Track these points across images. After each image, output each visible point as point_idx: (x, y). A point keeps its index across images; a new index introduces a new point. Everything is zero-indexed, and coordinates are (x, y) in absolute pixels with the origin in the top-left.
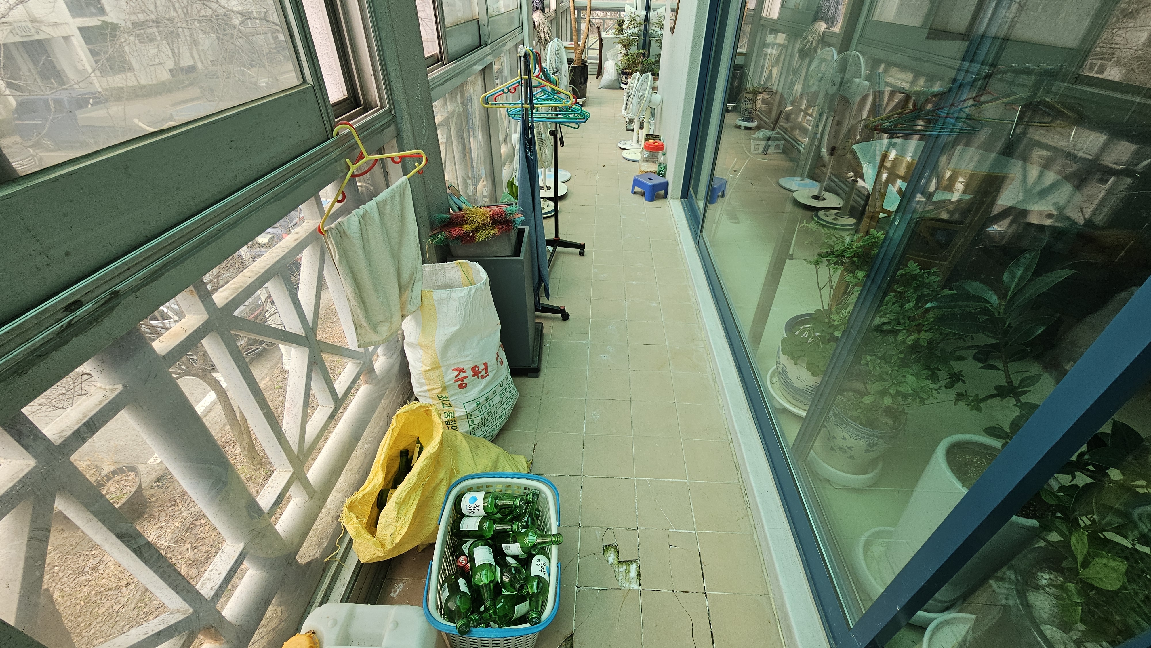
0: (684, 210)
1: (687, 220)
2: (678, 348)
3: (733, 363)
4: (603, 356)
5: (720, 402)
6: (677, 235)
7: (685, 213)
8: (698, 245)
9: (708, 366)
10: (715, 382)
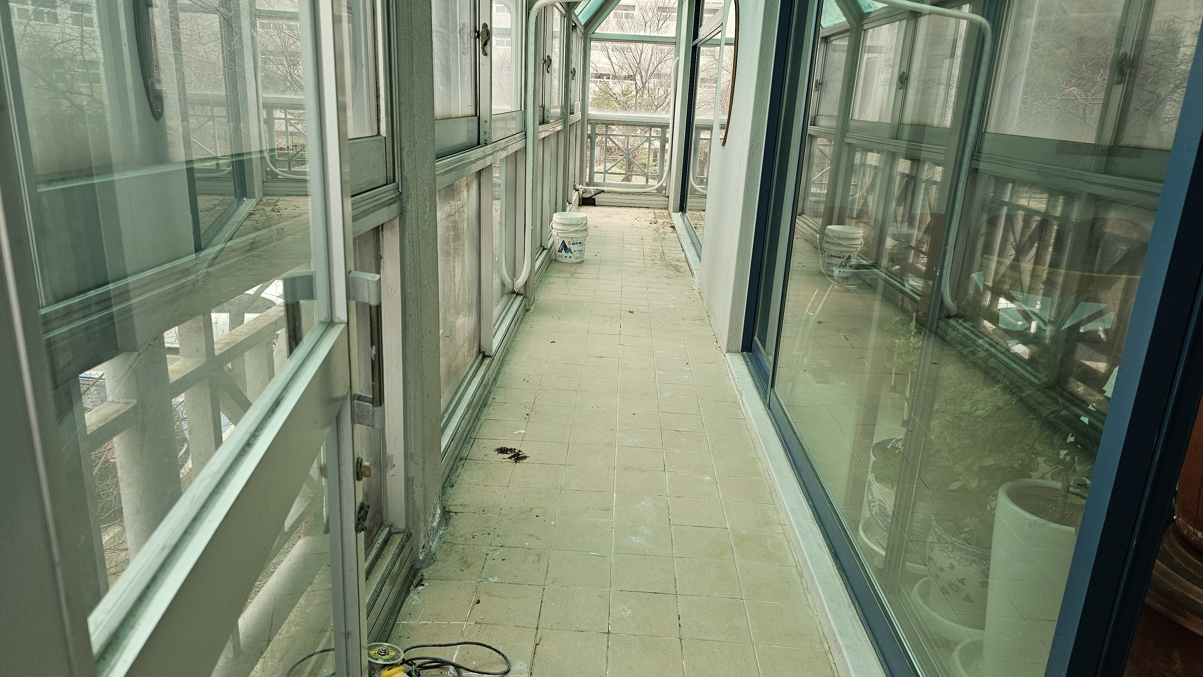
0: (748, 365)
1: (752, 377)
2: (745, 532)
3: (826, 549)
4: (634, 538)
5: (810, 602)
6: (739, 397)
7: (749, 369)
8: (769, 406)
9: (790, 556)
10: (801, 576)
